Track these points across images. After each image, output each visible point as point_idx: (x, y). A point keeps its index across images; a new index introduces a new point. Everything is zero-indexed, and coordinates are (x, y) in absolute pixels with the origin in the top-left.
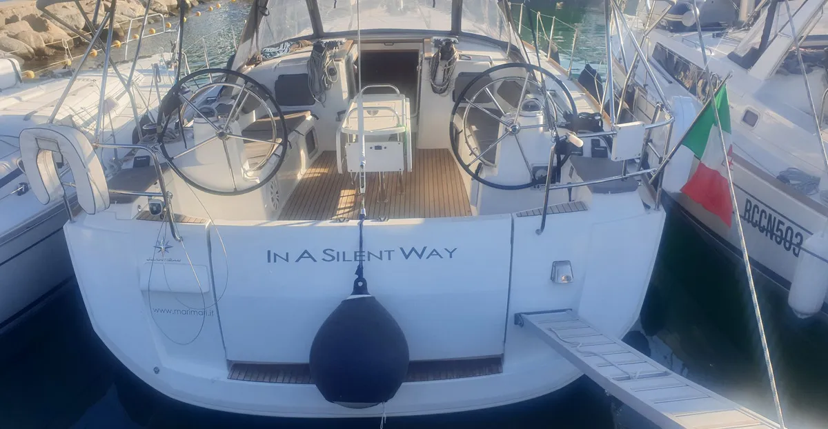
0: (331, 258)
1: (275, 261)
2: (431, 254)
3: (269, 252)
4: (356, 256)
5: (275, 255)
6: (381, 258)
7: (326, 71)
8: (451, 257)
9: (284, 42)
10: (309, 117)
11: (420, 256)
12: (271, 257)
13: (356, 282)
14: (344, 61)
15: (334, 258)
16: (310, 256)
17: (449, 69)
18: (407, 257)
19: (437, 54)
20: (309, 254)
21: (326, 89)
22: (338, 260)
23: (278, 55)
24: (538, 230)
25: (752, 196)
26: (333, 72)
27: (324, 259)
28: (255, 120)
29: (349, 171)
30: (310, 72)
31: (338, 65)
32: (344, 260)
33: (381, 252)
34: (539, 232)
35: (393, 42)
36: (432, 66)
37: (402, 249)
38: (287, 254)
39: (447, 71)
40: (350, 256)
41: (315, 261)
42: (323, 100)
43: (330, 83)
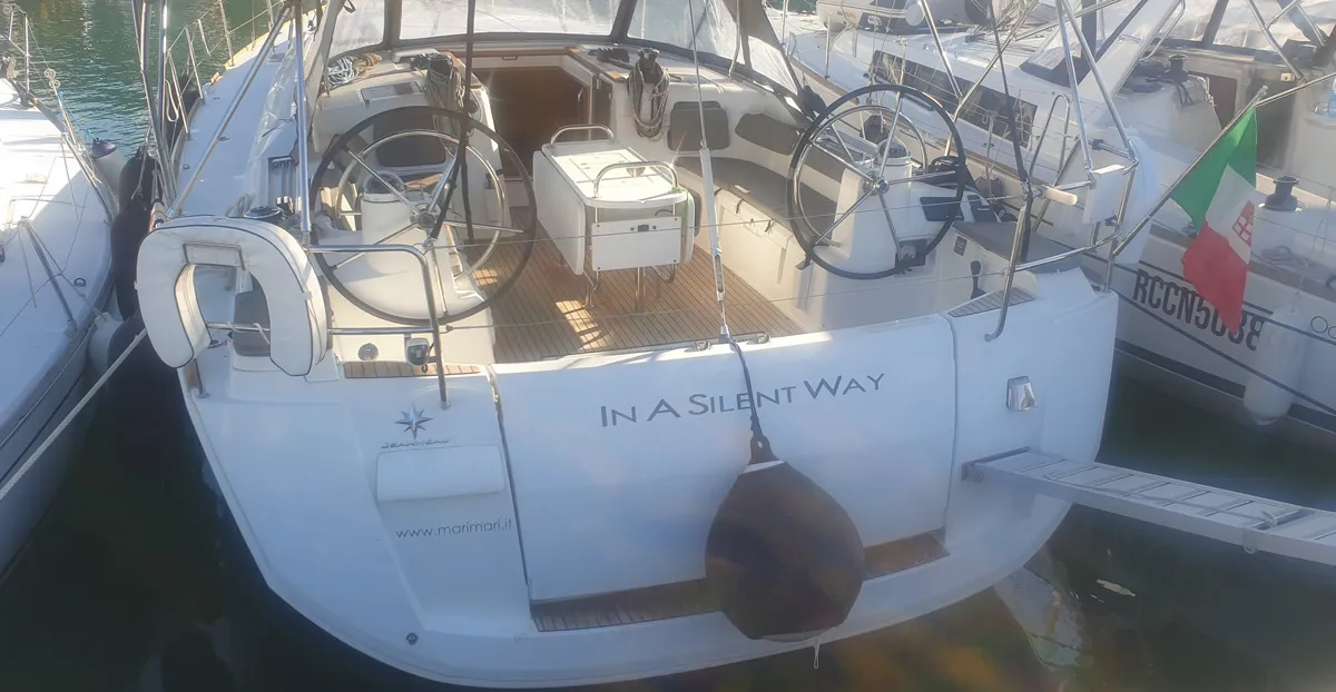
0: (702, 409)
1: (615, 423)
2: (849, 387)
3: (603, 409)
4: (739, 402)
5: (614, 412)
6: (777, 402)
8: (877, 388)
11: (834, 392)
12: (608, 417)
13: (753, 442)
14: (483, 87)
15: (706, 408)
16: (670, 409)
17: (659, 98)
18: (815, 395)
19: (635, 74)
20: (667, 405)
22: (713, 411)
24: (987, 335)
25: (1148, 265)
26: (472, 106)
27: (691, 412)
29: (595, 269)
31: (479, 95)
32: (722, 410)
33: (776, 392)
34: (988, 338)
35: (516, 55)
36: (634, 92)
37: (806, 383)
38: (633, 409)
39: (656, 101)
40: (730, 402)
41: (678, 416)
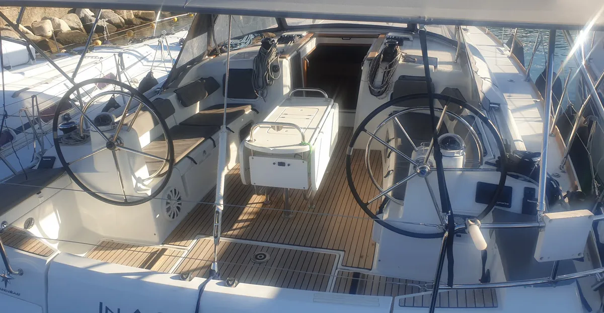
5: (107, 309)
7: (269, 68)
9: (248, 34)
10: (248, 111)
12: (103, 310)
14: (289, 58)
17: (389, 72)
19: (379, 56)
21: (267, 85)
23: (238, 47)
26: (276, 68)
28: (198, 111)
29: (252, 183)
30: (255, 68)
31: (281, 62)
35: (350, 37)
36: (372, 68)
38: (119, 310)
39: (387, 74)
42: (265, 95)
43: (271, 79)
